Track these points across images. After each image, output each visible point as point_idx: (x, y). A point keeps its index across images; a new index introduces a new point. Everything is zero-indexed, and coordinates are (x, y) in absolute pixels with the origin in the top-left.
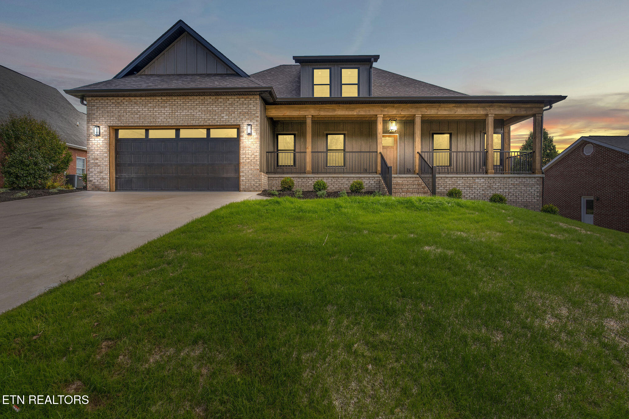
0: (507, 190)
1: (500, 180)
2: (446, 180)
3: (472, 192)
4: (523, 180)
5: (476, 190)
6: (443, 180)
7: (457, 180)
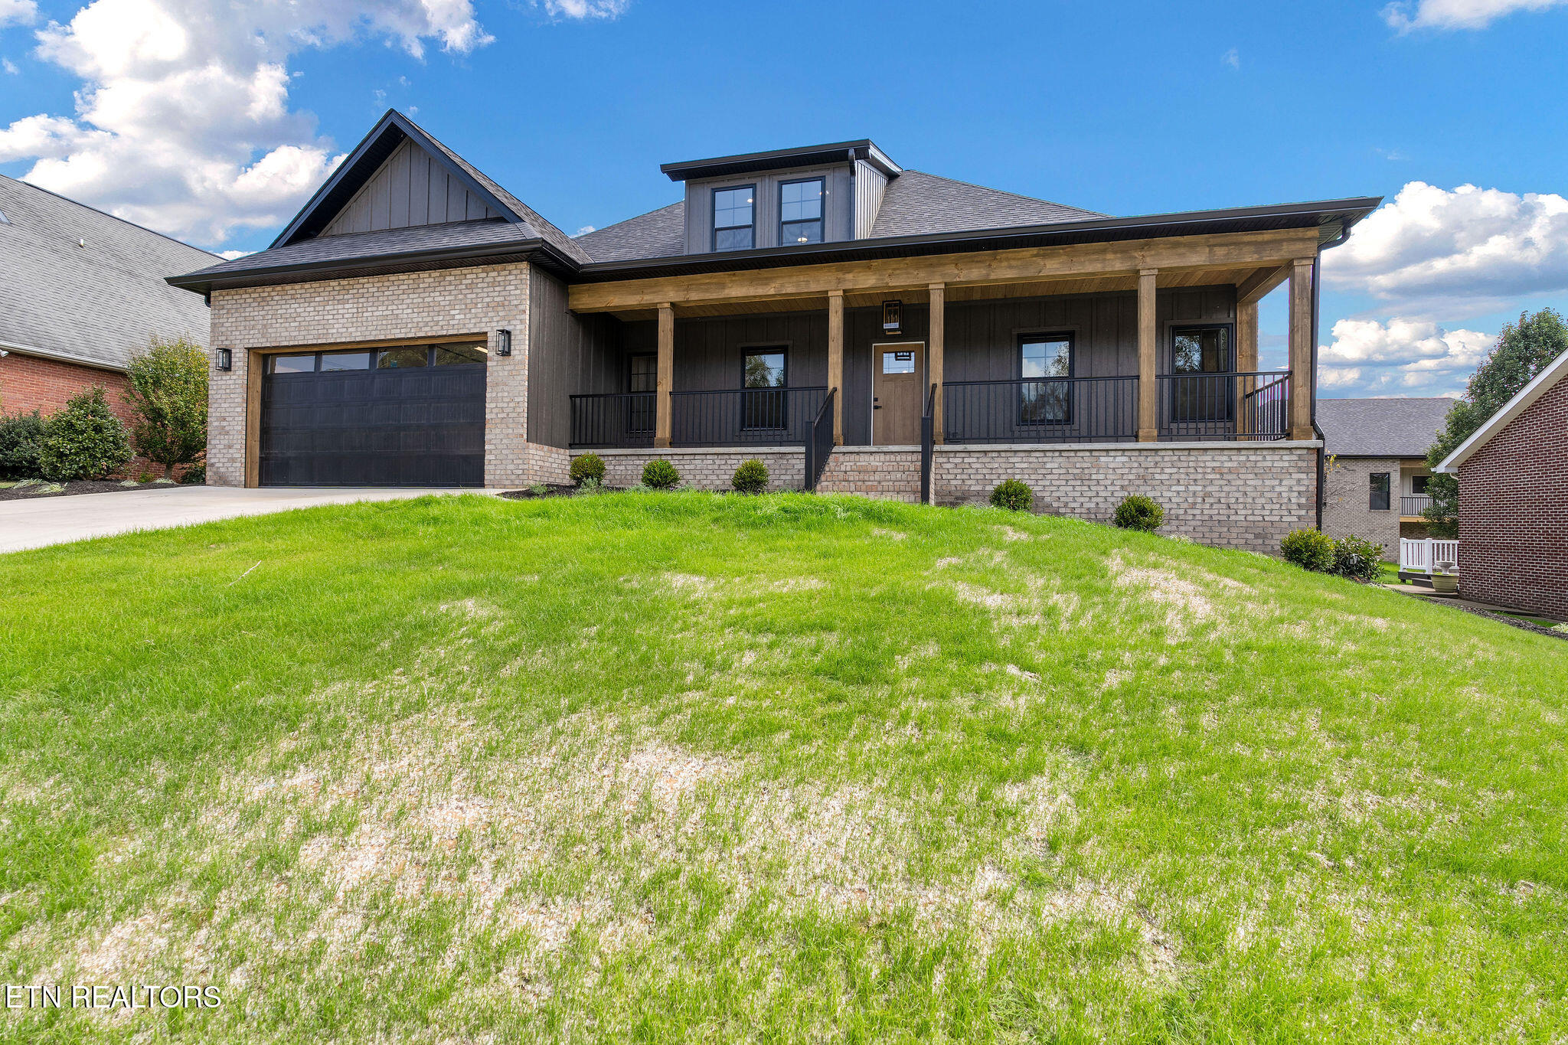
0: (1200, 488)
1: (1176, 458)
2: (1012, 460)
3: (1089, 494)
4: (1252, 458)
5: (1103, 488)
6: (1004, 460)
7: (1045, 460)
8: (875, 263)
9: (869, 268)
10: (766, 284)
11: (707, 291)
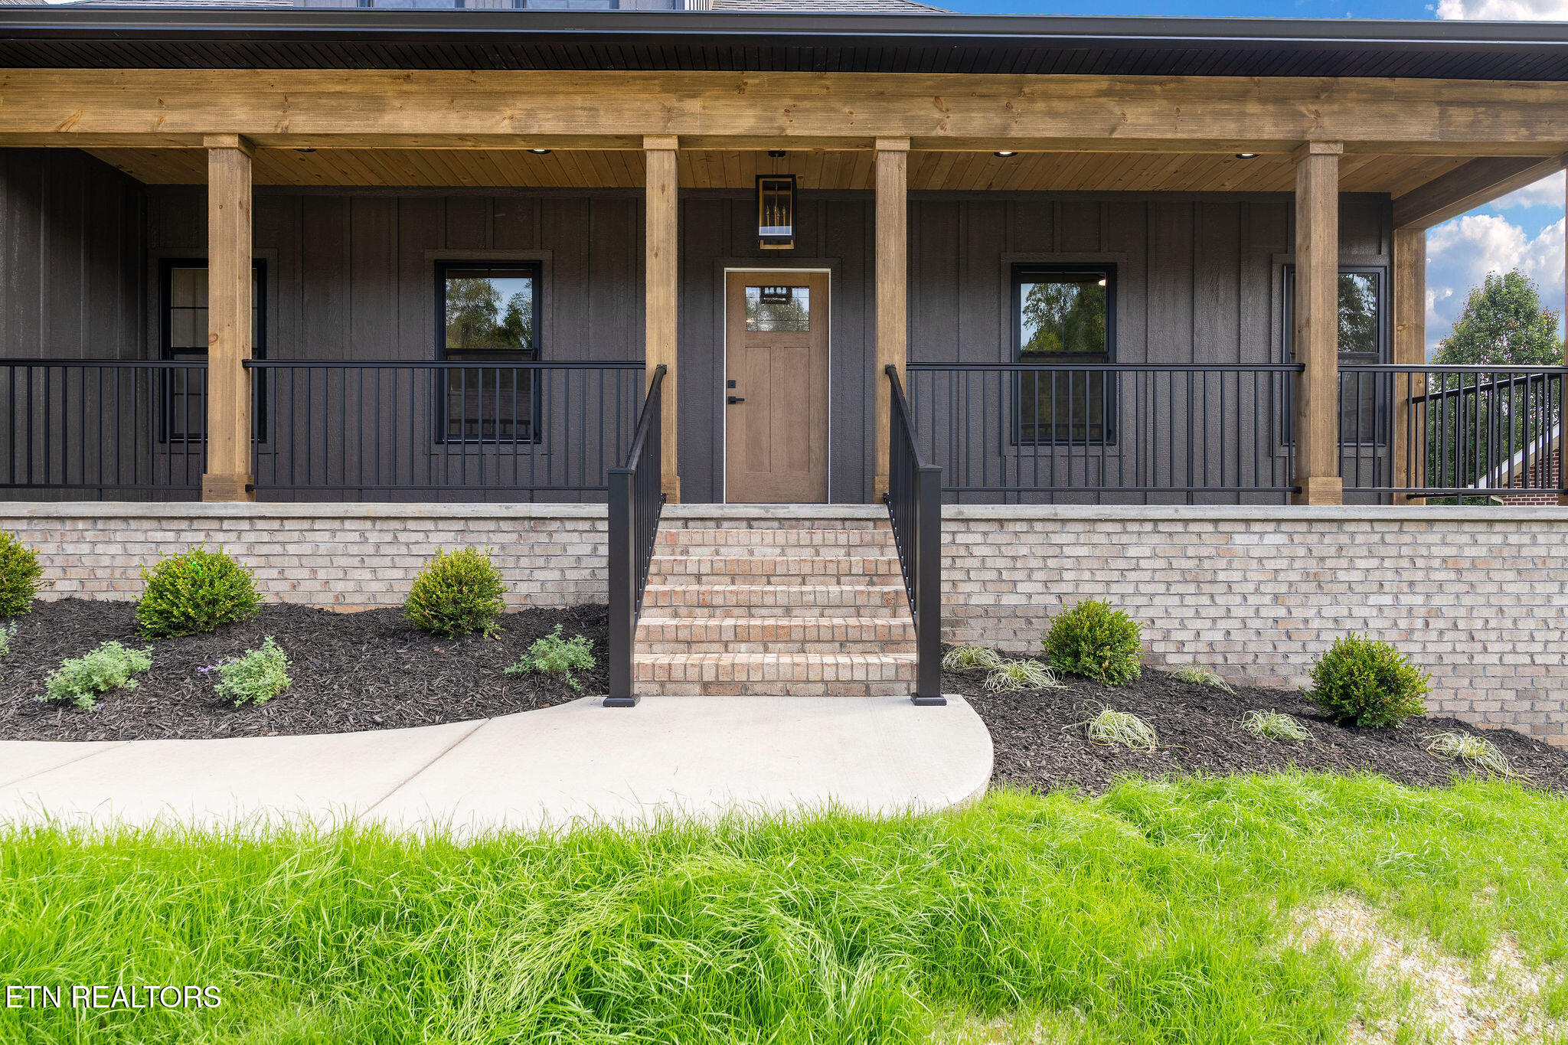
0: (1419, 600)
1: (1376, 538)
2: (1056, 539)
3: (1213, 612)
4: (1513, 539)
5: (1238, 599)
6: (1041, 538)
7: (1125, 539)
8: (754, 79)
9: (740, 88)
10: (491, 109)
11: (334, 112)
